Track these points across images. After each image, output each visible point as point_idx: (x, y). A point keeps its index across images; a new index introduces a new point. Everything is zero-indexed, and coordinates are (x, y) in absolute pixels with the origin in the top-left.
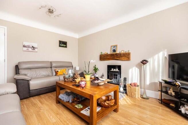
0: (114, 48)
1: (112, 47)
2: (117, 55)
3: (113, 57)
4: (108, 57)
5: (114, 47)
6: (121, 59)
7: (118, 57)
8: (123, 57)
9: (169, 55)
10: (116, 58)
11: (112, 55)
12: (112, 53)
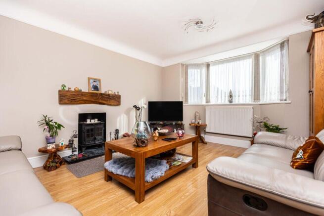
0: (95, 84)
1: (91, 81)
2: (103, 97)
3: (95, 98)
4: (85, 98)
5: (94, 81)
6: (110, 103)
7: (105, 99)
8: (113, 101)
9: (149, 102)
10: (100, 101)
11: (92, 95)
12: (92, 91)
